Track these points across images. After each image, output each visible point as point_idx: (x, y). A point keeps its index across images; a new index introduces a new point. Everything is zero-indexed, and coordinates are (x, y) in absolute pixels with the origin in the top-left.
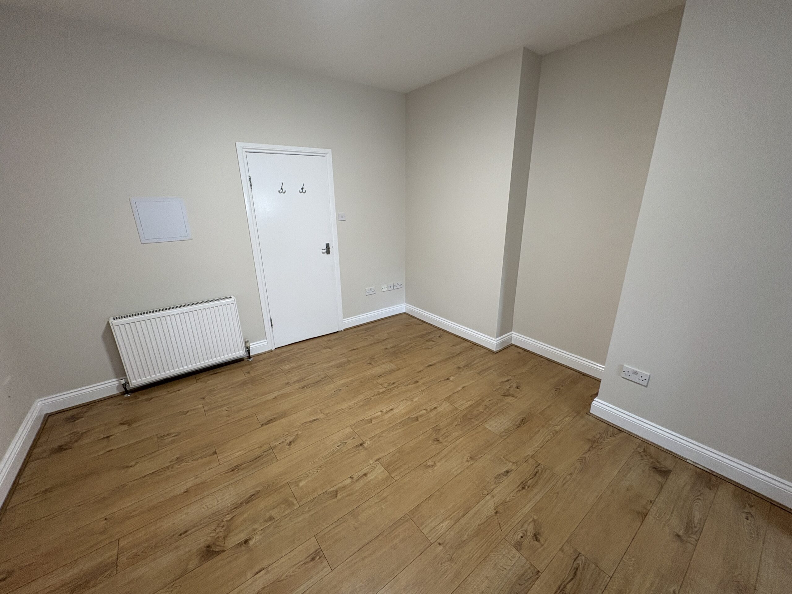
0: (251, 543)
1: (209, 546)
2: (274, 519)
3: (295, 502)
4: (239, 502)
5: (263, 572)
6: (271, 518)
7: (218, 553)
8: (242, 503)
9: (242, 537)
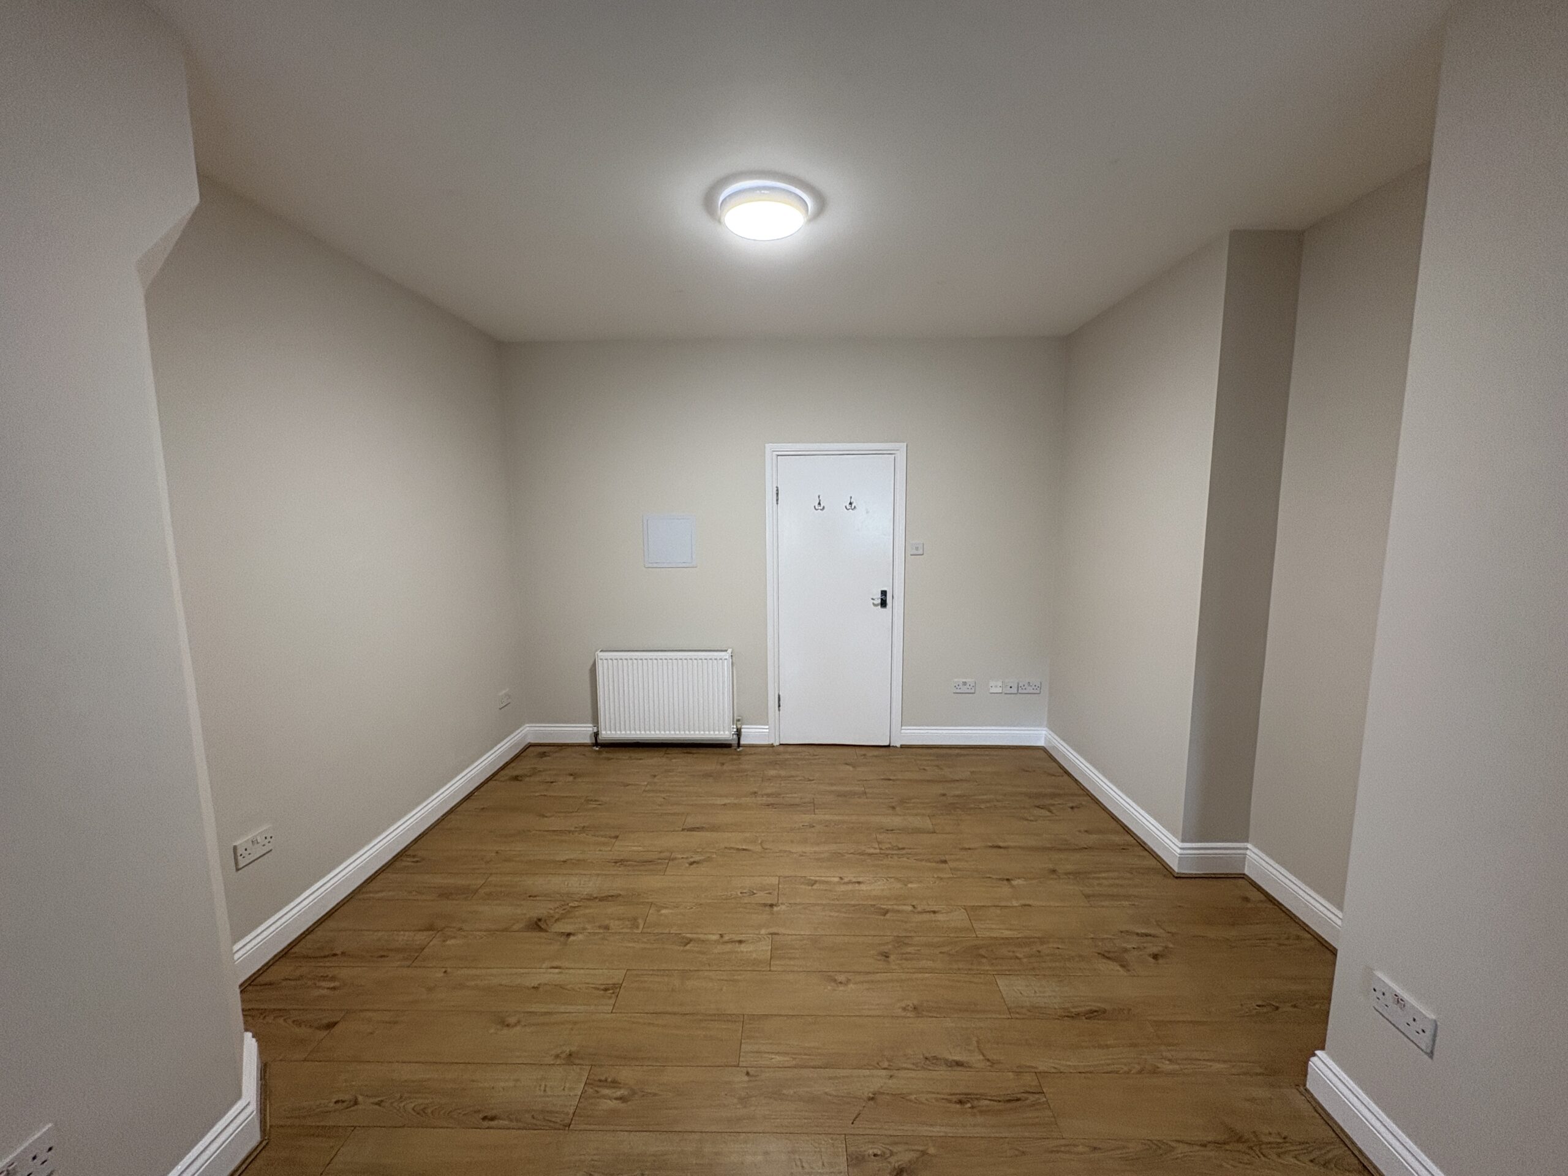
0: (572, 938)
1: (540, 920)
2: (608, 929)
3: (641, 926)
4: (595, 896)
5: (557, 970)
6: (607, 928)
7: (541, 929)
8: (596, 898)
9: (569, 929)
